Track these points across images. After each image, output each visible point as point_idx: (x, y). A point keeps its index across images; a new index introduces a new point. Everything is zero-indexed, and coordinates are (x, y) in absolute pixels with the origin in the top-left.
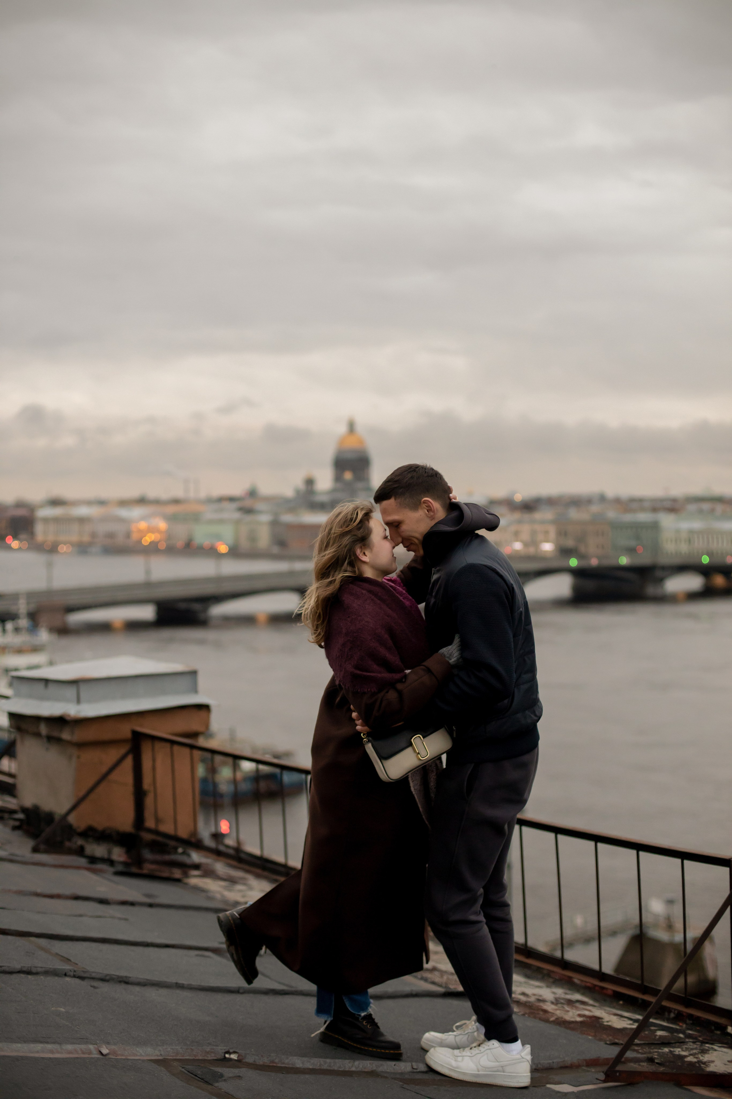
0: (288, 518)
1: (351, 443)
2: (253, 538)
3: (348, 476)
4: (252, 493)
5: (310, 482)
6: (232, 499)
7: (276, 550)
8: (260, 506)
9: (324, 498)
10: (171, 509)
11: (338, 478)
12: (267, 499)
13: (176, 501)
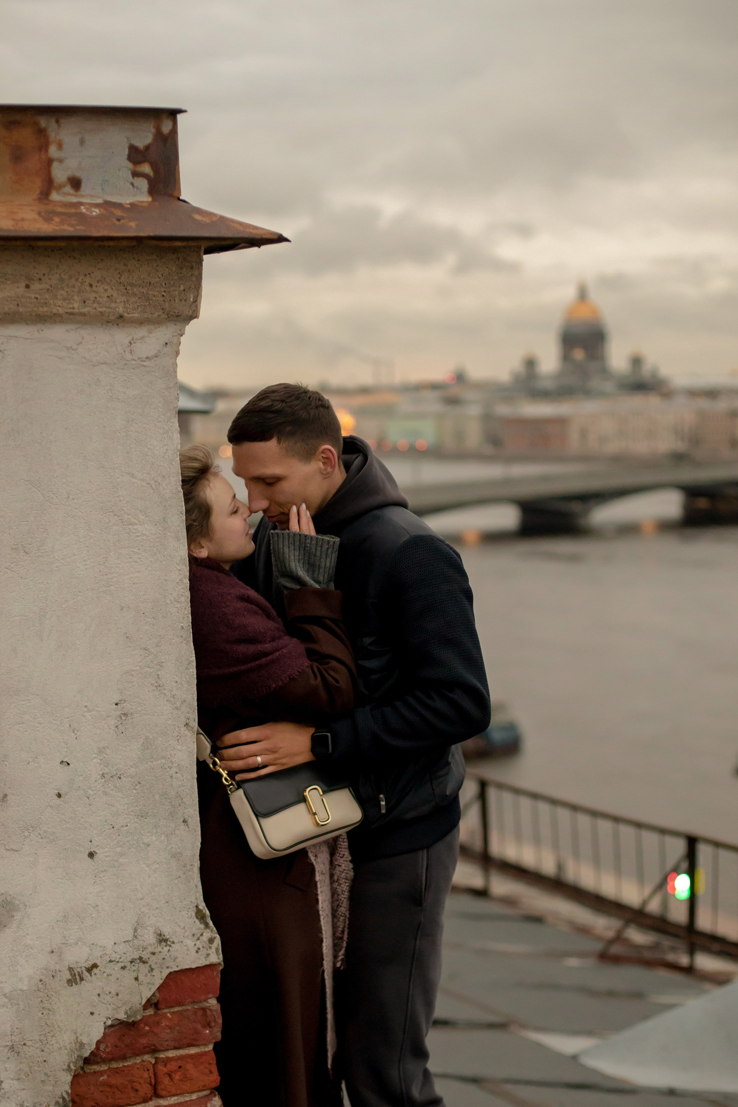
0: (503, 410)
1: (583, 313)
2: (460, 435)
3: (579, 354)
4: (460, 378)
5: (530, 363)
6: (434, 386)
7: (488, 450)
8: (469, 395)
9: (548, 384)
10: (358, 401)
11: (566, 357)
12: (480, 386)
13: (364, 391)
